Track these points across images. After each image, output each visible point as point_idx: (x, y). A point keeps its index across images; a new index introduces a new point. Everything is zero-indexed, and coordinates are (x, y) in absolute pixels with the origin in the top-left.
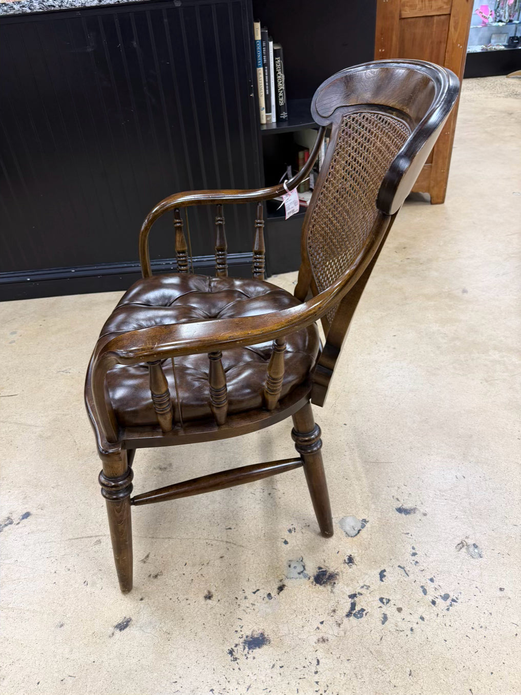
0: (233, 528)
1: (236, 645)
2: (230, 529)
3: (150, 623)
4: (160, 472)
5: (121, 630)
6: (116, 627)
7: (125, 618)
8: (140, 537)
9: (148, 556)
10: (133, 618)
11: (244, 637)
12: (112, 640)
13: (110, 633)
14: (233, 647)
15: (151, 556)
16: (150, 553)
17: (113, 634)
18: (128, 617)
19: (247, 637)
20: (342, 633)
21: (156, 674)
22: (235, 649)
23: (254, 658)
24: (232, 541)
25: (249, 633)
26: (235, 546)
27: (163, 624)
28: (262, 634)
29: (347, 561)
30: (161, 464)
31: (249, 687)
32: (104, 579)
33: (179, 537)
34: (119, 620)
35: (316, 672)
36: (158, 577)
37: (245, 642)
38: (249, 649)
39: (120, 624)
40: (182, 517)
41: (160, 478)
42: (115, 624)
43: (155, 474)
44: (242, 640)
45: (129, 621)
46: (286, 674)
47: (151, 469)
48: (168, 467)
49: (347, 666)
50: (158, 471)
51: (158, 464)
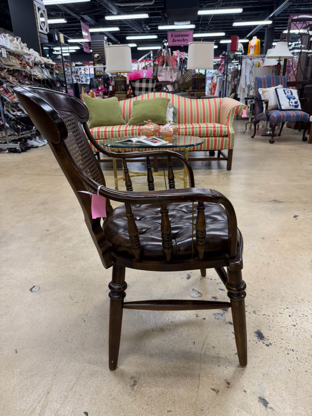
0: (194, 341)
1: (263, 343)
2: (194, 342)
3: (259, 385)
4: (137, 385)
5: (268, 403)
6: (266, 406)
7: (259, 401)
9: (213, 390)
10: (259, 396)
11: (258, 340)
12: (275, 408)
13: (270, 410)
15: (213, 387)
16: (211, 388)
17: (271, 408)
18: (258, 400)
19: (258, 339)
20: (250, 306)
21: (288, 380)
23: (268, 336)
24: (203, 342)
25: (256, 338)
26: (206, 341)
27: (259, 378)
28: (256, 333)
29: (215, 299)
30: (129, 385)
31: (282, 339)
34: (261, 405)
35: (269, 316)
36: (228, 382)
37: (261, 339)
38: (264, 338)
39: (264, 404)
41: (144, 385)
42: (264, 408)
43: (139, 389)
44: (260, 341)
45: (261, 398)
46: (272, 326)
47: (132, 392)
48: (134, 380)
49: (263, 306)
50: (135, 387)
51: (128, 387)
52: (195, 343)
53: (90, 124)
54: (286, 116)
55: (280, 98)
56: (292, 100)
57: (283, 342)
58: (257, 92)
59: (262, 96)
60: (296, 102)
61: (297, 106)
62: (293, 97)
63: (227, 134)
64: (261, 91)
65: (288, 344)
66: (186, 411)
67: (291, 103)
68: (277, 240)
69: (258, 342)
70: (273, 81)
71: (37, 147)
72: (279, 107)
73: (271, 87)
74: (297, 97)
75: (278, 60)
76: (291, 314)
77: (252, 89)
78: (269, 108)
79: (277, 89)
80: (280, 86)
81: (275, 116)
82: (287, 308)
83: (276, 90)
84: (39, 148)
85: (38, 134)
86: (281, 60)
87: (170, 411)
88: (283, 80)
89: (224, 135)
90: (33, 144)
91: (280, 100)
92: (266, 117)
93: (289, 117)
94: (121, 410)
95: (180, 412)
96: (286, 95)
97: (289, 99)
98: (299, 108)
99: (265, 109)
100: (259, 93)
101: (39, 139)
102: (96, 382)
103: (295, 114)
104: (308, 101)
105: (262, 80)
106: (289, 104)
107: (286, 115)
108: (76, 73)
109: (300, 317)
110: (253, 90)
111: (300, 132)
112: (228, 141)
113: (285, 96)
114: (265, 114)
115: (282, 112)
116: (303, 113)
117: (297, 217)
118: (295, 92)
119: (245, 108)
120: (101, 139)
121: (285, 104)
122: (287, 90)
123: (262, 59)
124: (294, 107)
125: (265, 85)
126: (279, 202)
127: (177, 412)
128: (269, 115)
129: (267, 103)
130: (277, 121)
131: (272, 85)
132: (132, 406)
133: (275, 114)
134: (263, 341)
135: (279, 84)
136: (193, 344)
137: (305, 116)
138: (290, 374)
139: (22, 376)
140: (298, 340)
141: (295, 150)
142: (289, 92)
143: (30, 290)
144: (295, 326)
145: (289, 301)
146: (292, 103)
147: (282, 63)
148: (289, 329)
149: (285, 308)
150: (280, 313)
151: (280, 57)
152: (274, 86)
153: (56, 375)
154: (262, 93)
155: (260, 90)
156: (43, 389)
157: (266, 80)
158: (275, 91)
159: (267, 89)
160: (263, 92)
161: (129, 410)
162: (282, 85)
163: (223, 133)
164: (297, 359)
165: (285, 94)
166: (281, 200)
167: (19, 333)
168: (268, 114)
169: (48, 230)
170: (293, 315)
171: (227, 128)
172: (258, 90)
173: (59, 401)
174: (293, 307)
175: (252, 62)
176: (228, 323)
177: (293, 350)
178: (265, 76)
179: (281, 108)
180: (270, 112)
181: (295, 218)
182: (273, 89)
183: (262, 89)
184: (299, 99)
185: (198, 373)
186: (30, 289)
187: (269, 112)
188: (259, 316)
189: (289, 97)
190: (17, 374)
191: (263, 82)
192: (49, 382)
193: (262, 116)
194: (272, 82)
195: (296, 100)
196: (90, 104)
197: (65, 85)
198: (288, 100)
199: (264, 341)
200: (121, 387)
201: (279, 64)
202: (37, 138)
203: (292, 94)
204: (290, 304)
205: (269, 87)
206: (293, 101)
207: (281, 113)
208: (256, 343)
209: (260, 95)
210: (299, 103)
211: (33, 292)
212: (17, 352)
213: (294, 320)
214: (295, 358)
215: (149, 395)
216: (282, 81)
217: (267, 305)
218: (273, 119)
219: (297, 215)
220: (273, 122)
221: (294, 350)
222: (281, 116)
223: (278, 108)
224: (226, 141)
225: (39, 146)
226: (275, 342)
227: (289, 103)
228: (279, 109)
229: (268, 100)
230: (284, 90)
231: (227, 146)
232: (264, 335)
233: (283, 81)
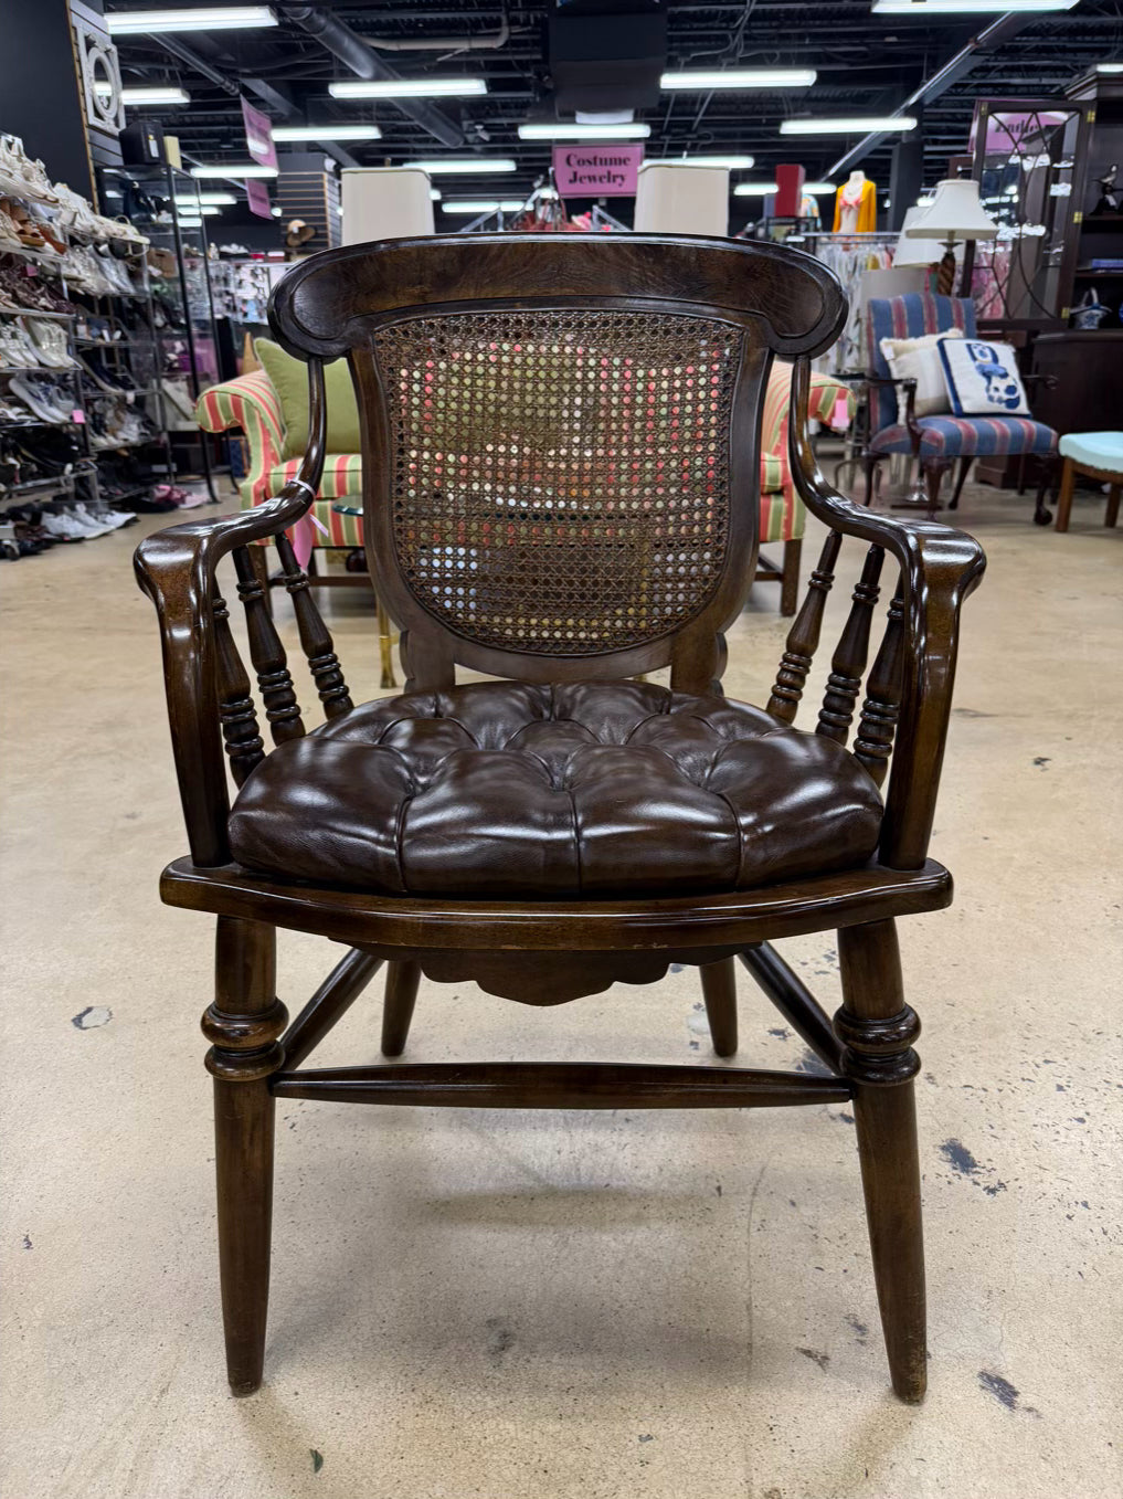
0: (717, 1184)
1: (976, 1183)
2: (719, 1189)
3: (977, 1330)
4: (515, 1349)
5: (1016, 1394)
6: (1011, 1404)
7: (983, 1388)
8: (749, 1377)
9: (808, 1353)
10: (979, 1369)
11: (955, 1172)
12: (1045, 1409)
13: (1029, 1418)
14: (981, 1188)
15: (805, 1344)
16: (797, 1349)
17: (1030, 1410)
18: (980, 1382)
19: (955, 1168)
21: (1081, 1310)
22: (983, 1185)
23: (990, 1160)
24: (751, 1186)
25: (948, 1166)
26: (764, 1181)
27: (972, 1304)
28: (943, 1148)
30: (485, 1347)
31: (1040, 1167)
32: (894, 1459)
33: (746, 1286)
34: (991, 1401)
35: (985, 1090)
36: (861, 1322)
37: (966, 1171)
38: (976, 1166)
39: (1001, 1397)
40: (685, 1281)
41: (540, 1347)
42: (1004, 1409)
43: (521, 1362)
44: (963, 1175)
45: (989, 1377)
46: (1000, 1123)
47: (498, 1375)
48: (501, 1328)
49: (961, 1058)
50: (508, 1356)
51: (482, 1357)
52: (723, 1191)
53: (282, 446)
54: (977, 438)
55: (955, 373)
56: (996, 381)
57: (1048, 1177)
58: (875, 352)
59: (892, 365)
60: (1011, 390)
61: (1013, 403)
62: (1001, 372)
63: (780, 484)
64: (888, 346)
65: (1065, 1184)
66: (712, 1434)
67: (992, 392)
68: (986, 838)
69: (955, 1180)
70: (931, 315)
71: (79, 540)
72: (952, 404)
73: (923, 334)
74: (1014, 372)
75: (944, 244)
76: (1063, 1082)
77: (851, 351)
78: (918, 410)
79: (946, 343)
80: (953, 332)
81: (941, 434)
82: (1047, 1062)
83: (941, 344)
84: (88, 544)
85: (83, 493)
86: (957, 244)
87: (649, 1437)
88: (963, 311)
89: (771, 490)
90: (66, 530)
91: (956, 381)
92: (907, 439)
93: (988, 438)
94: (460, 1443)
95: (687, 1439)
96: (977, 363)
97: (988, 376)
98: (1023, 408)
99: (903, 410)
100: (882, 356)
101: (88, 512)
102: (354, 1343)
103: (1009, 431)
104: (1052, 385)
105: (893, 312)
106: (986, 395)
107: (976, 432)
108: (222, 282)
109: (1097, 1090)
110: (855, 352)
111: (1023, 497)
112: (784, 510)
113: (972, 365)
114: (906, 428)
115: (965, 421)
116: (1035, 426)
117: (1047, 764)
118: (1006, 353)
119: (842, 396)
120: (326, 499)
121: (974, 394)
122: (980, 348)
123: (886, 249)
124: (1003, 405)
125: (901, 327)
126: (976, 715)
127: (677, 1440)
128: (919, 431)
129: (911, 388)
130: (947, 451)
131: (926, 329)
132: (501, 1427)
133: (939, 428)
134: (972, 1177)
135: (951, 326)
136: (717, 1193)
137: (1042, 436)
138: (1084, 1288)
139: (53, 1333)
140: (1101, 1168)
141: (1014, 552)
142: (988, 352)
143: (74, 1020)
144: (1081, 1120)
145: (1050, 1038)
146: (997, 389)
147: (959, 253)
148: (1063, 1132)
149: (1039, 1061)
150: (1023, 1079)
151: (951, 234)
152: (932, 332)
153: (193, 1325)
154: (893, 356)
155: (887, 344)
156: (142, 1378)
157: (905, 312)
158: (936, 348)
159: (911, 342)
160: (897, 353)
161: (490, 1440)
162: (960, 327)
163: (767, 483)
164: (1105, 1233)
165: (974, 359)
166: (981, 710)
167: (35, 1176)
168: (914, 428)
169: (132, 816)
170: (1071, 1084)
171: (780, 464)
172: (878, 345)
173: (209, 1420)
174: (1066, 1059)
175: (850, 258)
176: (839, 1119)
177: (1085, 1204)
178: (900, 297)
179: (959, 407)
180: (923, 423)
181: (1040, 767)
182: (930, 341)
183: (892, 340)
184: (1023, 380)
185: (746, 1296)
186: (72, 1017)
187: (919, 421)
188: (949, 1092)
189: (986, 370)
190: (36, 1324)
191: (894, 318)
192: (165, 1349)
193: (893, 434)
194: (925, 317)
195: (1009, 382)
196: (282, 374)
197: (183, 321)
198: (984, 381)
199: (976, 1177)
200: (453, 1359)
201: (949, 257)
202: (81, 507)
203: (995, 359)
204: (1057, 1048)
205: (918, 333)
206: (1002, 384)
207: (960, 425)
208: (949, 1183)
209: (885, 364)
210: (1021, 392)
211: (85, 1029)
212: (30, 1243)
213: (1078, 1102)
214: (1097, 1230)
215: (563, 1380)
216: (959, 314)
217: (972, 1052)
218: (935, 444)
219: (1043, 757)
220: (933, 457)
221: (1090, 1205)
222: (960, 435)
223: (949, 407)
224: (778, 511)
225: (88, 536)
226: (1017, 1180)
227: (988, 390)
228: (954, 410)
229: (916, 380)
230: (969, 346)
231: (783, 530)
232: (975, 1155)
233: (964, 316)
